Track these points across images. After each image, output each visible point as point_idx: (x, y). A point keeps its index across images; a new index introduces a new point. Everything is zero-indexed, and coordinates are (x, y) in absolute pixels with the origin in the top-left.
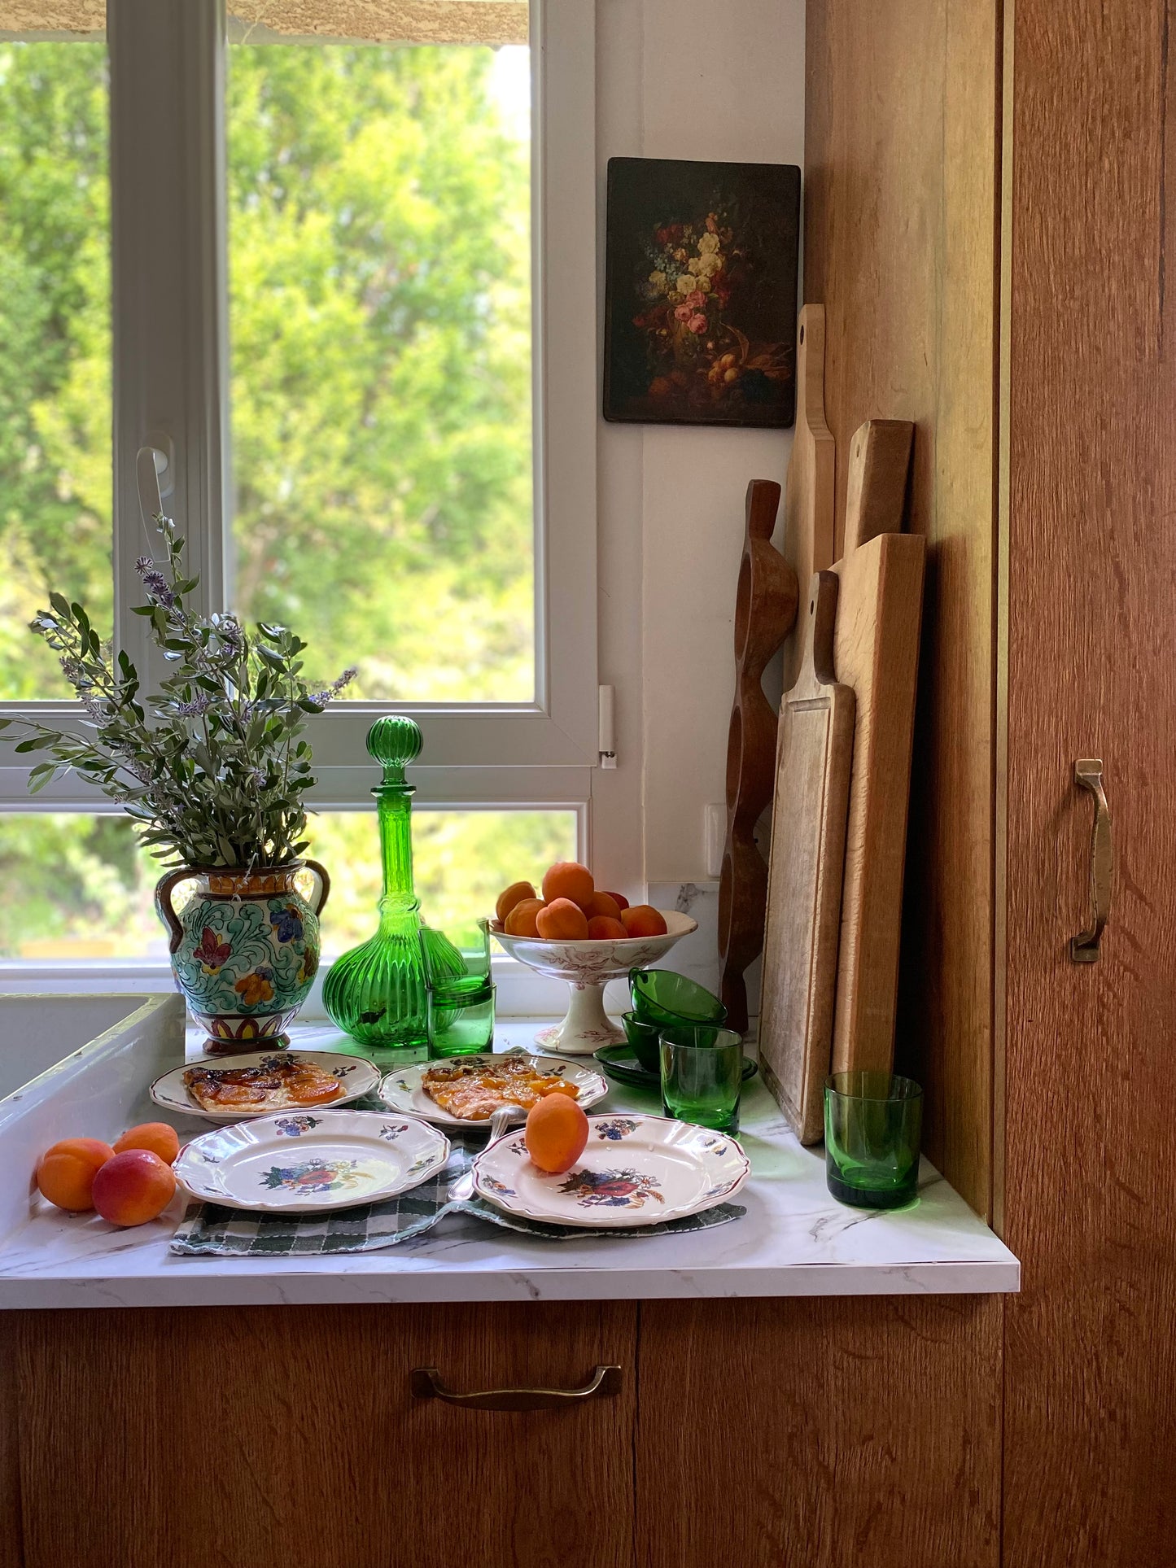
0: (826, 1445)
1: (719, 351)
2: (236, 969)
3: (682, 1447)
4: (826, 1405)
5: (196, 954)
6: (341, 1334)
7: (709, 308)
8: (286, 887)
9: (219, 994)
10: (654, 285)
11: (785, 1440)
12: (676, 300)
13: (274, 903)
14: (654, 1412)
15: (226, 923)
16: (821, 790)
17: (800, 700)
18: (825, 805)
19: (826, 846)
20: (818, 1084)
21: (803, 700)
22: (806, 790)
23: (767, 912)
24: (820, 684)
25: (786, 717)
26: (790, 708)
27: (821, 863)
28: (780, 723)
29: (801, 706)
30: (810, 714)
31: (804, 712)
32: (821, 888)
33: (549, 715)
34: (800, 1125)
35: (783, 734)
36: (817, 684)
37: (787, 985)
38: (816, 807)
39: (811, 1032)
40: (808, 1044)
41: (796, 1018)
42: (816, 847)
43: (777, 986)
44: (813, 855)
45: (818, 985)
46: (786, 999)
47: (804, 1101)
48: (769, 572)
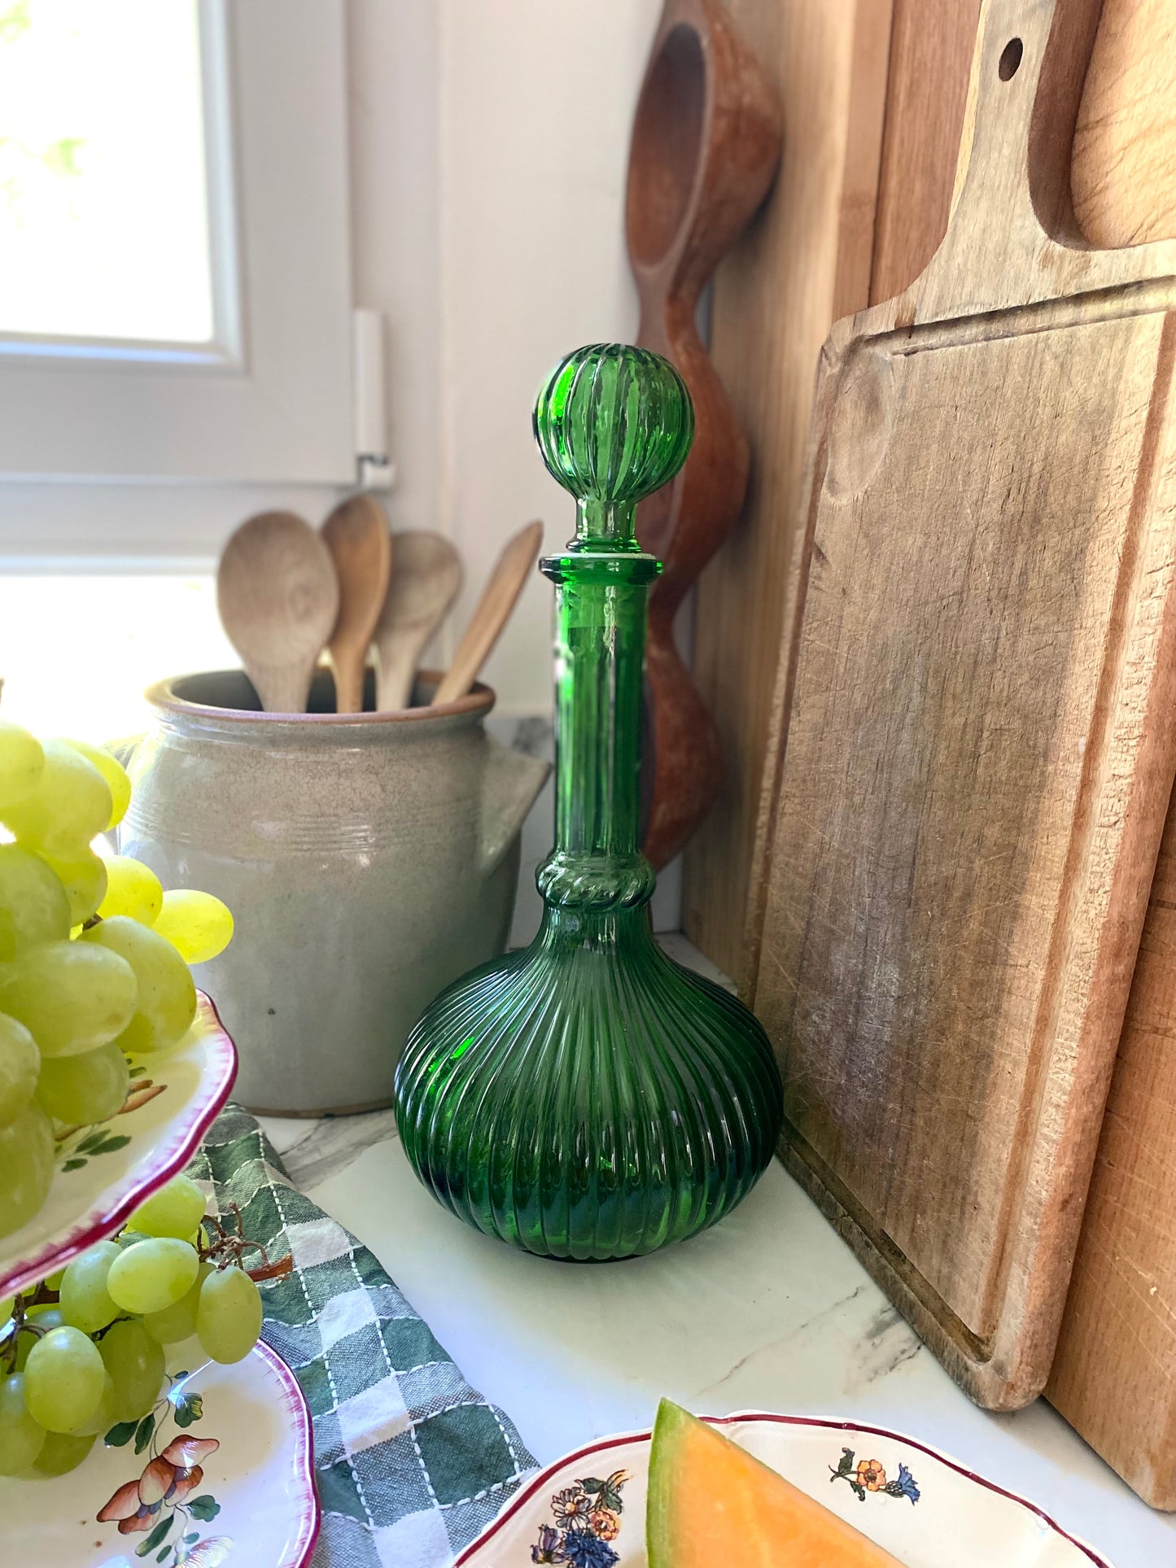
16: (1106, 551)
17: (938, 319)
18: (1145, 594)
19: (1150, 711)
20: (1052, 1295)
21: (956, 316)
22: (991, 546)
23: (769, 799)
24: (1080, 253)
25: (843, 374)
26: (869, 350)
27: (1119, 755)
28: (821, 392)
29: (943, 336)
30: (1011, 346)
31: (966, 347)
32: (1121, 825)
33: (248, 368)
34: (981, 1368)
35: (827, 414)
36: (1062, 257)
37: (883, 995)
38: (1068, 594)
39: (1048, 1178)
40: (1029, 1199)
41: (943, 1098)
42: (1073, 705)
43: (826, 974)
44: (1054, 723)
45: (1082, 1069)
46: (875, 1024)
47: (997, 1321)
48: (741, 61)
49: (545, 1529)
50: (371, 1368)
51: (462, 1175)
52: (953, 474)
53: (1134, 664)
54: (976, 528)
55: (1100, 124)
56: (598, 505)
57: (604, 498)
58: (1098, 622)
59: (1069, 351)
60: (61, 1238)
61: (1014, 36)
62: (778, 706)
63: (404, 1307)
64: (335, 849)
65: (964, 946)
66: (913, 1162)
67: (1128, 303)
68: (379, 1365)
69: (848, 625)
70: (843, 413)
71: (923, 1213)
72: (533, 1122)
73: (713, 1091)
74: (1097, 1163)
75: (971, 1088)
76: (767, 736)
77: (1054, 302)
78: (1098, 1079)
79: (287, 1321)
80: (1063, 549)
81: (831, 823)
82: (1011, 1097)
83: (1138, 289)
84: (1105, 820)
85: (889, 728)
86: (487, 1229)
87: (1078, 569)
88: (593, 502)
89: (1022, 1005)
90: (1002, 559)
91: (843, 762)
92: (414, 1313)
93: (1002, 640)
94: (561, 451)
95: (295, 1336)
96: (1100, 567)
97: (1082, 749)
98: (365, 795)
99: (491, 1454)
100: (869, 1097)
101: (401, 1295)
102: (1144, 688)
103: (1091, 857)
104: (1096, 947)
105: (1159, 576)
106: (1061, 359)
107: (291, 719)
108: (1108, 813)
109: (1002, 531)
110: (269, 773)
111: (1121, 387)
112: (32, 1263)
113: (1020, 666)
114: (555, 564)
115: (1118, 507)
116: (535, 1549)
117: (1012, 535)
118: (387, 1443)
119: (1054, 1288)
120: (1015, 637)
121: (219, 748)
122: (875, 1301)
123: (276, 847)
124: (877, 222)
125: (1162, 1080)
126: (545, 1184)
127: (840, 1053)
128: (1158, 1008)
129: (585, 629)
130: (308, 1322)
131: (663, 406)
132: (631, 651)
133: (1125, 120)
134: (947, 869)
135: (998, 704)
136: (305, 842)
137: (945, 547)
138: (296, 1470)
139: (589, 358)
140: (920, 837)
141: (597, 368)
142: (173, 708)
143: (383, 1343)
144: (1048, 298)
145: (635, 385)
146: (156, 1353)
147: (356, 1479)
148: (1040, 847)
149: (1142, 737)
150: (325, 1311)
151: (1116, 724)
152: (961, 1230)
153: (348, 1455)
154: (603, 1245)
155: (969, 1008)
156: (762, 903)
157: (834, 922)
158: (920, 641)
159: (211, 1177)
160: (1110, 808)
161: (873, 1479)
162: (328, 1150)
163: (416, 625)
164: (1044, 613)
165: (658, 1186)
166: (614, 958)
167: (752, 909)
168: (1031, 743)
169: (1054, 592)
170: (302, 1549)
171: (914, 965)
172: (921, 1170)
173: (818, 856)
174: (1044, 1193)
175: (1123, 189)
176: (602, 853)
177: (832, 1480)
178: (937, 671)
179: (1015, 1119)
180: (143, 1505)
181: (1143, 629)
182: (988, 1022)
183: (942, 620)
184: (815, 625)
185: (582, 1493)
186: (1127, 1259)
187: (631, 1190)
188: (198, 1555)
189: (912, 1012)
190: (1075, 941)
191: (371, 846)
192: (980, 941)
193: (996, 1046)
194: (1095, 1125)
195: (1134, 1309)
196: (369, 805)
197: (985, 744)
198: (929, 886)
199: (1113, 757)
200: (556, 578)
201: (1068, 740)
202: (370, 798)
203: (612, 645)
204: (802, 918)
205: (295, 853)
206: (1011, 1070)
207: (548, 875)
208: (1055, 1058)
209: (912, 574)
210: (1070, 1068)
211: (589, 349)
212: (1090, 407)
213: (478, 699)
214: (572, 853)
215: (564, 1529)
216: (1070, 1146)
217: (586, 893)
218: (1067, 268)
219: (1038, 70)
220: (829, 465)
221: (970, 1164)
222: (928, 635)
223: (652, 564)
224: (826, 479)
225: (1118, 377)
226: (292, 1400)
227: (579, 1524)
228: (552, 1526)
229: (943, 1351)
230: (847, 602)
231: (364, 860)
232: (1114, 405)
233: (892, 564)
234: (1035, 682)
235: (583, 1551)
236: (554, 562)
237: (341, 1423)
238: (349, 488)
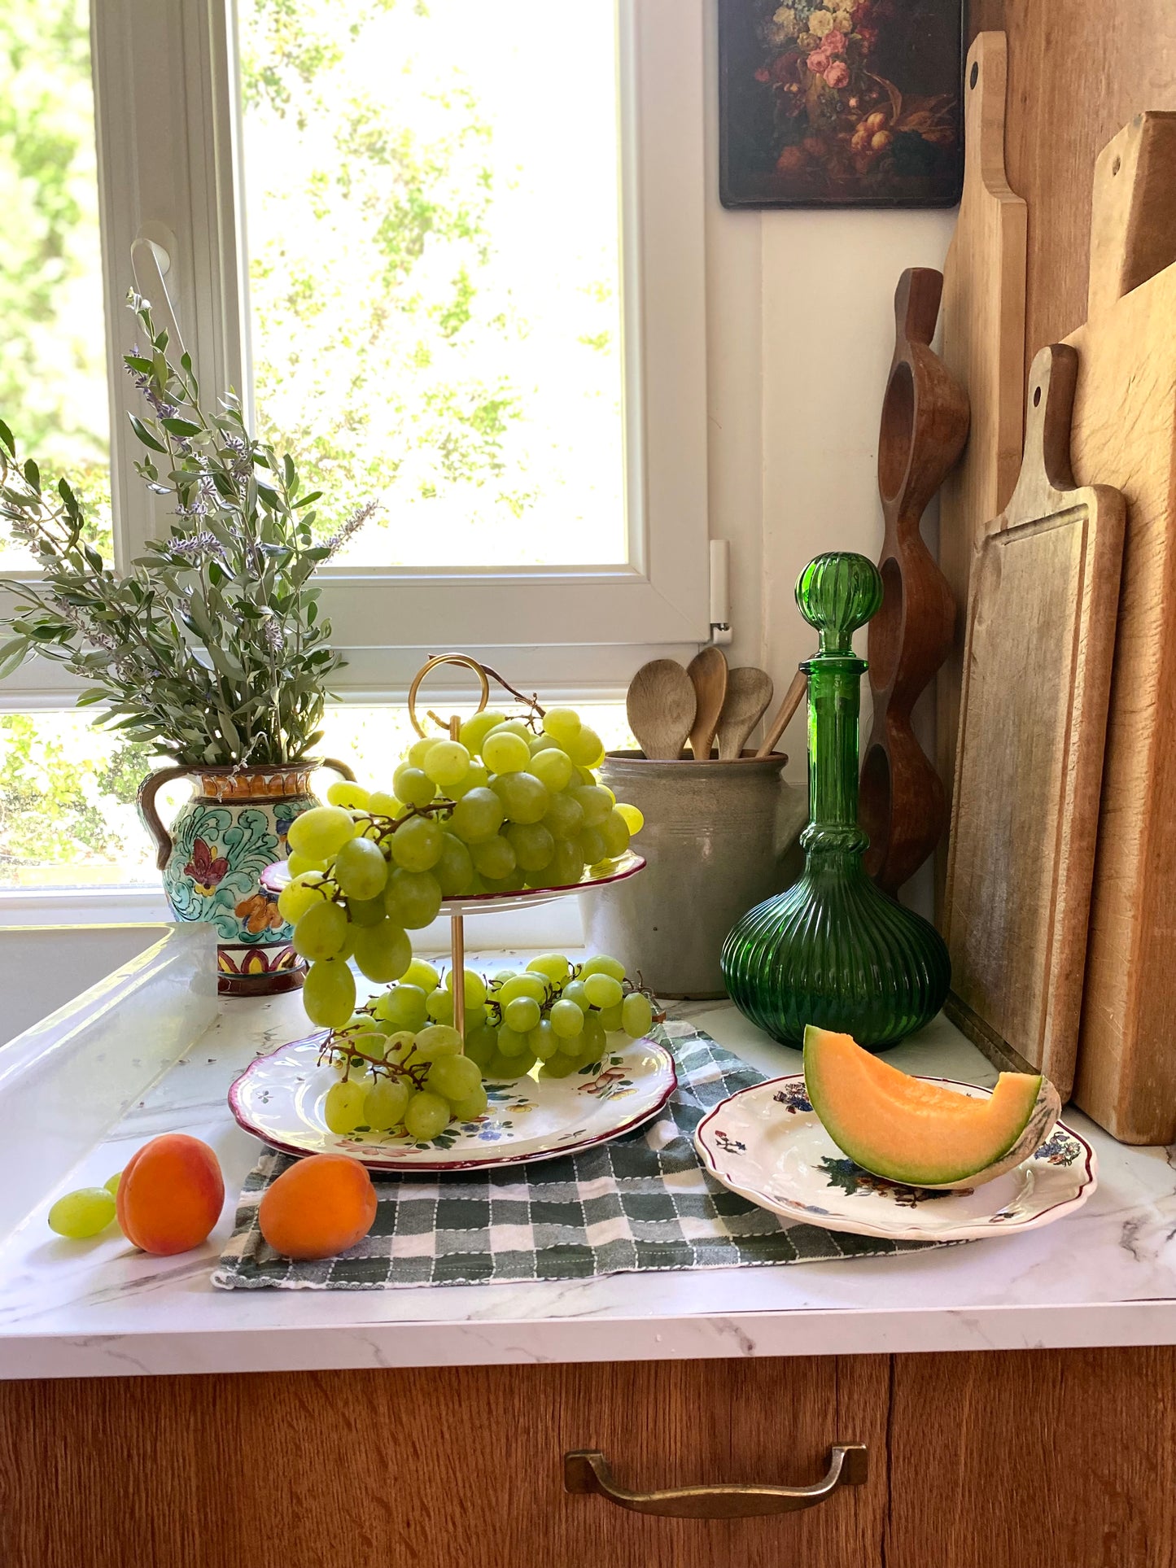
0: (1157, 1549)
1: (865, 109)
2: (234, 888)
3: (952, 1555)
4: (1159, 1494)
5: (188, 870)
6: (460, 1405)
7: (851, 53)
8: (298, 789)
9: (216, 920)
10: (780, 26)
11: (1100, 1543)
12: (808, 44)
13: (281, 809)
14: (913, 1509)
15: (222, 833)
16: (1069, 633)
17: (1016, 526)
18: (1080, 653)
20: (1066, 1030)
21: (1022, 524)
22: (1035, 641)
23: (955, 811)
24: (1059, 492)
25: (984, 556)
26: (993, 543)
27: (1074, 734)
28: (974, 567)
29: (1020, 534)
30: (1040, 538)
32: (1076, 768)
33: (649, 578)
35: (978, 579)
36: (1054, 494)
38: (1058, 659)
39: (1058, 962)
40: (1052, 978)
41: (1023, 945)
43: (979, 903)
44: (1055, 725)
45: (1068, 898)
46: (998, 920)
48: (936, 382)
50: (704, 1061)
52: (1022, 606)
54: (1030, 632)
56: (831, 634)
57: (833, 630)
58: (1068, 671)
59: (1057, 539)
61: (1038, 386)
62: (958, 753)
63: (722, 1047)
64: (691, 834)
65: (1029, 856)
66: (1012, 989)
67: (1074, 516)
69: (985, 697)
74: (1089, 958)
75: (1031, 932)
77: (1053, 516)
78: (1078, 905)
80: (1057, 637)
81: (981, 813)
82: (1045, 928)
83: (1077, 510)
84: (1070, 767)
85: (1002, 749)
87: (1061, 645)
88: (827, 633)
89: (1047, 877)
90: (1038, 646)
91: (985, 776)
93: (1039, 688)
94: (810, 608)
96: (1067, 643)
98: (708, 805)
100: (996, 963)
102: (1080, 698)
104: (1069, 832)
105: (1083, 643)
106: (1055, 543)
108: (1071, 763)
109: (1038, 633)
111: (1072, 555)
113: (1045, 700)
114: (808, 665)
115: (1072, 613)
116: (775, 1097)
117: (1041, 633)
118: (710, 1080)
119: (1067, 1027)
120: (1043, 685)
121: (631, 780)
125: (1111, 903)
127: (985, 947)
128: (1109, 866)
129: (824, 699)
133: (1086, 426)
134: (1023, 817)
135: (1038, 722)
137: (1020, 645)
139: (822, 560)
140: (1014, 805)
141: (826, 565)
143: (711, 1054)
144: (1051, 514)
147: (695, 1093)
148: (1051, 790)
149: (1082, 722)
150: (682, 1049)
152: (1029, 1014)
153: (691, 1085)
155: (1030, 888)
157: (982, 872)
158: (1012, 698)
162: (686, 1010)
163: (743, 722)
164: (1051, 671)
168: (1048, 738)
169: (1054, 659)
171: (1012, 878)
172: (1015, 992)
173: (975, 836)
174: (1056, 971)
178: (1018, 712)
180: (597, 1088)
181: (1080, 669)
182: (1037, 892)
183: (1019, 684)
184: (972, 700)
185: (801, 1087)
186: (1103, 1006)
189: (1011, 904)
193: (1039, 903)
196: (710, 811)
197: (1034, 744)
200: (808, 672)
202: (710, 806)
205: (670, 835)
206: (1044, 913)
208: (1059, 896)
209: (1009, 662)
210: (1063, 898)
211: (823, 556)
212: (1063, 566)
213: (776, 758)
215: (791, 1095)
217: (826, 842)
218: (1056, 500)
219: (1046, 403)
220: (978, 609)
221: (1032, 974)
222: (1015, 693)
223: (861, 663)
224: (977, 616)
225: (1071, 551)
227: (798, 1096)
228: (785, 1093)
230: (985, 684)
232: (1070, 564)
233: (1001, 659)
234: (1049, 706)
235: (799, 1103)
236: (805, 664)
237: (689, 1076)
238: (705, 644)
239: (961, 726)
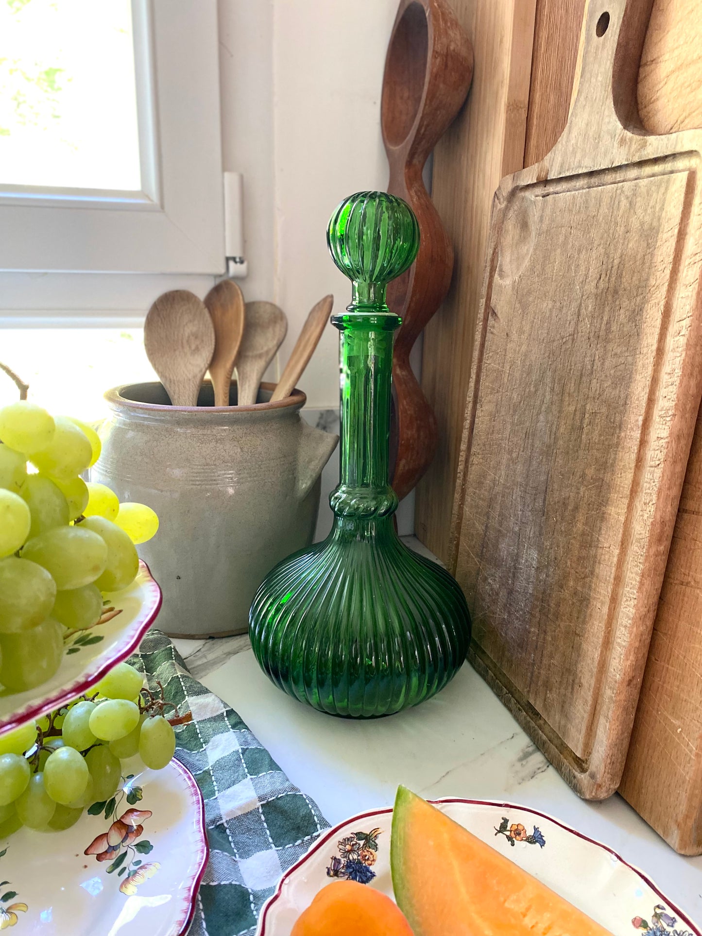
16: (655, 309)
17: (561, 176)
18: (676, 334)
19: (678, 401)
20: (623, 733)
21: (571, 174)
22: (590, 307)
23: (464, 456)
24: (641, 137)
25: (507, 208)
26: (522, 194)
27: (661, 426)
28: (495, 219)
29: (564, 186)
30: (602, 192)
31: (577, 192)
32: (662, 466)
33: (162, 206)
34: (582, 776)
35: (498, 231)
36: (631, 140)
37: (527, 567)
38: (633, 335)
39: (620, 667)
40: (610, 679)
41: (562, 625)
42: (636, 398)
43: (496, 555)
44: (625, 409)
45: (639, 605)
46: (524, 584)
47: (592, 750)
48: (449, 24)
49: (334, 859)
50: (237, 774)
51: (287, 668)
52: (569, 266)
53: (670, 374)
54: (582, 297)
55: (654, 62)
56: (365, 285)
57: (368, 281)
58: (650, 350)
59: (634, 195)
60: (69, 686)
61: (605, 11)
62: (470, 402)
63: (255, 741)
64: (215, 484)
65: (574, 537)
66: (545, 661)
67: (668, 166)
68: (241, 772)
69: (510, 355)
70: (507, 231)
71: (551, 690)
72: (328, 638)
73: (431, 621)
74: (648, 659)
75: (578, 618)
76: (463, 419)
77: (627, 166)
79: (188, 749)
80: (630, 309)
81: (500, 469)
82: (600, 622)
83: (673, 158)
84: (653, 463)
85: (533, 413)
86: (303, 699)
87: (639, 320)
88: (361, 283)
89: (606, 571)
90: (596, 314)
91: (507, 433)
92: (261, 745)
93: (596, 361)
94: (343, 254)
95: (194, 757)
96: (651, 319)
97: (640, 423)
98: (232, 453)
99: (304, 820)
100: (521, 625)
101: (253, 735)
102: (675, 387)
103: (645, 484)
104: (647, 535)
105: (684, 323)
106: (630, 199)
107: (189, 410)
108: (654, 459)
109: (596, 299)
110: (176, 441)
111: (664, 214)
112: (54, 699)
113: (606, 376)
114: (340, 319)
115: (661, 284)
116: (329, 869)
117: (602, 301)
118: (247, 814)
119: (624, 730)
120: (603, 359)
121: (148, 427)
122: (523, 741)
123: (181, 483)
124: (528, 119)
125: (685, 611)
126: (334, 673)
127: (504, 601)
128: (683, 571)
129: (358, 357)
130: (201, 750)
131: (402, 228)
132: (383, 370)
133: (668, 60)
134: (565, 493)
135: (594, 398)
136: (197, 480)
137: (565, 308)
138: (195, 827)
139: (359, 200)
140: (549, 475)
141: (364, 206)
142: (120, 403)
143: (243, 761)
144: (623, 163)
145: (386, 215)
146: (117, 765)
147: (228, 833)
148: (616, 479)
149: (674, 415)
150: (210, 743)
151: (659, 408)
152: (571, 699)
153: (224, 821)
154: (369, 708)
155: (576, 572)
156: (460, 516)
157: (501, 526)
158: (550, 363)
159: (145, 671)
160: (655, 456)
161: (519, 834)
162: (211, 656)
163: (260, 356)
164: (619, 345)
165: (399, 675)
166: (374, 546)
167: (455, 519)
168: (612, 420)
169: (626, 333)
170: (199, 868)
171: (546, 549)
172: (549, 666)
173: (492, 488)
174: (618, 676)
175: (666, 101)
176: (366, 485)
177: (496, 835)
178: (559, 380)
179: (602, 635)
180: (110, 846)
181: (675, 353)
182: (588, 580)
183: (563, 350)
184: (490, 354)
185: (355, 840)
186: (665, 713)
187: (383, 677)
188: (141, 872)
189: (545, 575)
190: (636, 533)
191: (235, 482)
192: (583, 534)
193: (591, 594)
194: (647, 639)
195: (669, 741)
196: (234, 459)
197: (586, 421)
198: (555, 504)
199: (658, 427)
200: (340, 327)
201: (633, 418)
202: (234, 455)
203: (373, 365)
204: (483, 524)
205: (192, 487)
206: (600, 607)
207: (336, 498)
208: (625, 599)
209: (546, 324)
210: (633, 604)
211: (359, 195)
212: (646, 227)
213: (295, 398)
214: (350, 486)
215: (345, 859)
216: (633, 649)
217: (358, 508)
218: (634, 147)
219: (618, 30)
220: (499, 262)
221: (577, 661)
222: (555, 359)
223: (395, 318)
224: (497, 269)
225: (662, 209)
226: (192, 790)
227: (354, 856)
228: (338, 857)
229: (562, 768)
230: (509, 341)
231: (231, 491)
232: (660, 225)
233: (534, 319)
234: (615, 385)
235: (355, 871)
236: (339, 317)
237: (220, 804)
238: (220, 276)
239: (473, 376)
